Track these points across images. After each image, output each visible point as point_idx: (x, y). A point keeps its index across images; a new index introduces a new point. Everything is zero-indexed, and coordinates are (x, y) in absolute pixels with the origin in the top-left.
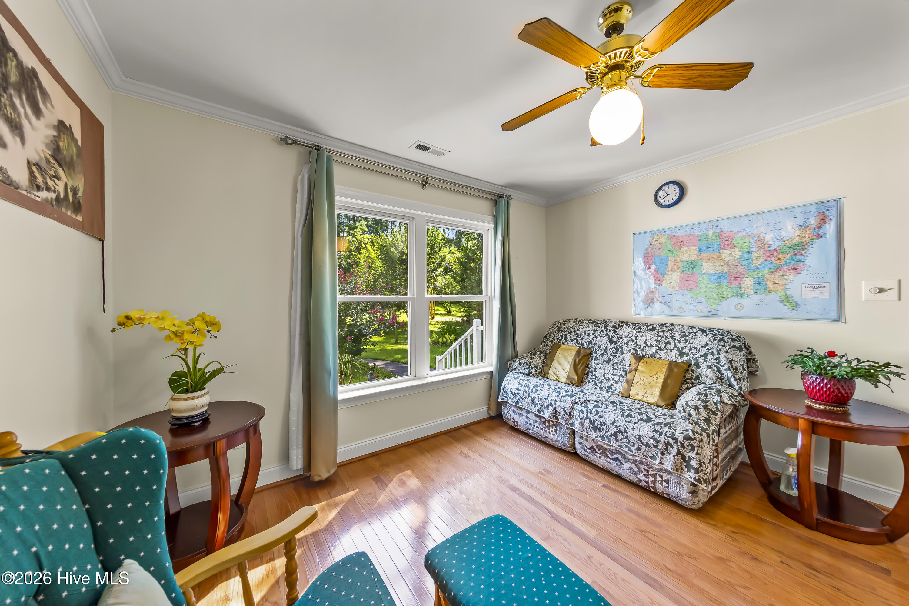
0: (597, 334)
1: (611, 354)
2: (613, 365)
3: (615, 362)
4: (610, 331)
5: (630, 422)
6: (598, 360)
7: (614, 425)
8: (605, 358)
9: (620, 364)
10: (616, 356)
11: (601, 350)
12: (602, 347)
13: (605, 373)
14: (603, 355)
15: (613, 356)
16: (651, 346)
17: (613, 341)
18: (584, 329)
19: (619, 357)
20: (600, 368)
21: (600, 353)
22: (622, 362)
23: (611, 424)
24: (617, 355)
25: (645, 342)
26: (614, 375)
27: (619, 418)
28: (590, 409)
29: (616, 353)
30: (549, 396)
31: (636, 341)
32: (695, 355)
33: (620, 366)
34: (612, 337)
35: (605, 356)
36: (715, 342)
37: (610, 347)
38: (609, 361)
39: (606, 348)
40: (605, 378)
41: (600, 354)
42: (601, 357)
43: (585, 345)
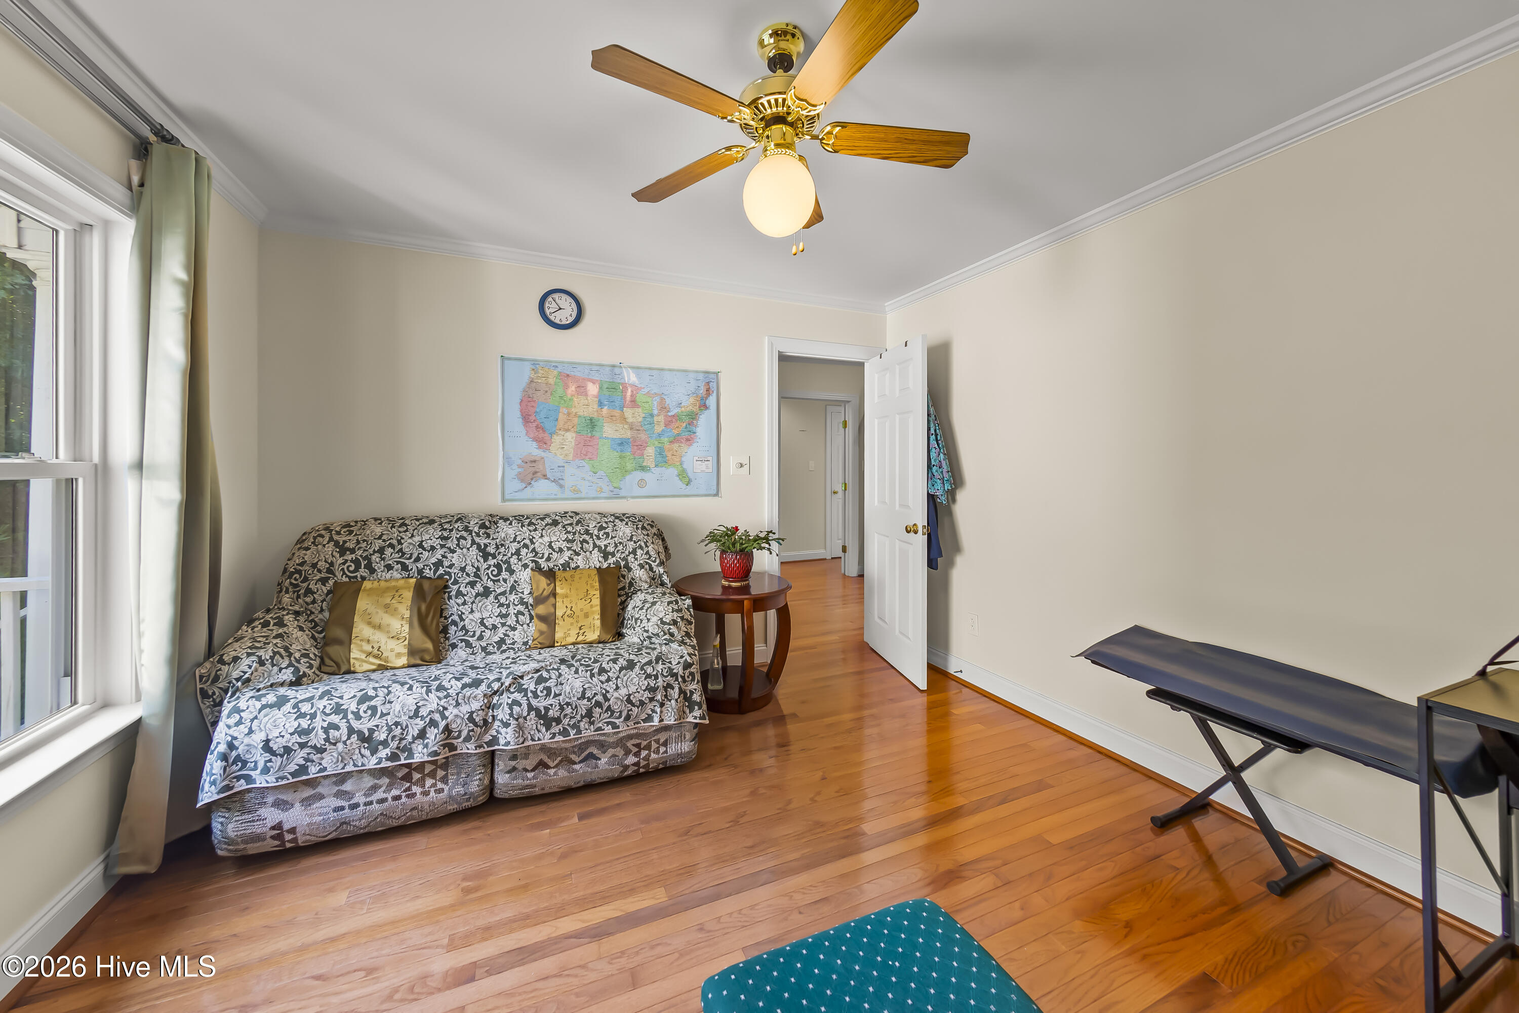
0: (452, 544)
1: (489, 577)
2: (496, 598)
3: (499, 591)
4: (478, 535)
5: (608, 680)
6: (464, 595)
7: (584, 698)
8: (479, 588)
9: (511, 593)
10: (498, 581)
11: (468, 575)
12: (469, 569)
13: (483, 619)
14: (472, 584)
15: (494, 581)
16: (561, 550)
17: (490, 554)
18: (417, 539)
19: (505, 581)
20: (472, 611)
21: (467, 581)
22: (513, 588)
23: (579, 699)
24: (500, 578)
25: (550, 546)
26: (505, 616)
27: (589, 683)
28: (532, 691)
29: (499, 574)
30: (418, 707)
31: (532, 546)
32: (622, 553)
33: (512, 597)
34: (486, 546)
35: (479, 585)
36: (639, 531)
37: (485, 566)
38: (486, 592)
39: (478, 569)
40: (486, 627)
41: (467, 584)
42: (469, 588)
43: (428, 571)
